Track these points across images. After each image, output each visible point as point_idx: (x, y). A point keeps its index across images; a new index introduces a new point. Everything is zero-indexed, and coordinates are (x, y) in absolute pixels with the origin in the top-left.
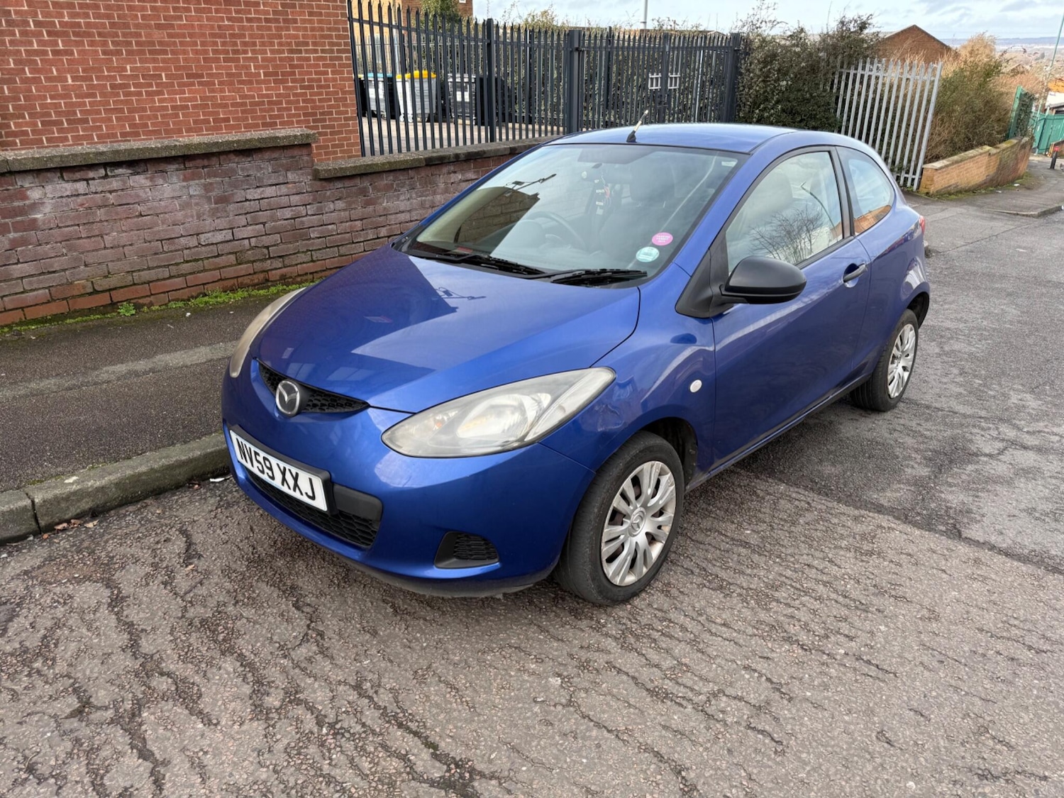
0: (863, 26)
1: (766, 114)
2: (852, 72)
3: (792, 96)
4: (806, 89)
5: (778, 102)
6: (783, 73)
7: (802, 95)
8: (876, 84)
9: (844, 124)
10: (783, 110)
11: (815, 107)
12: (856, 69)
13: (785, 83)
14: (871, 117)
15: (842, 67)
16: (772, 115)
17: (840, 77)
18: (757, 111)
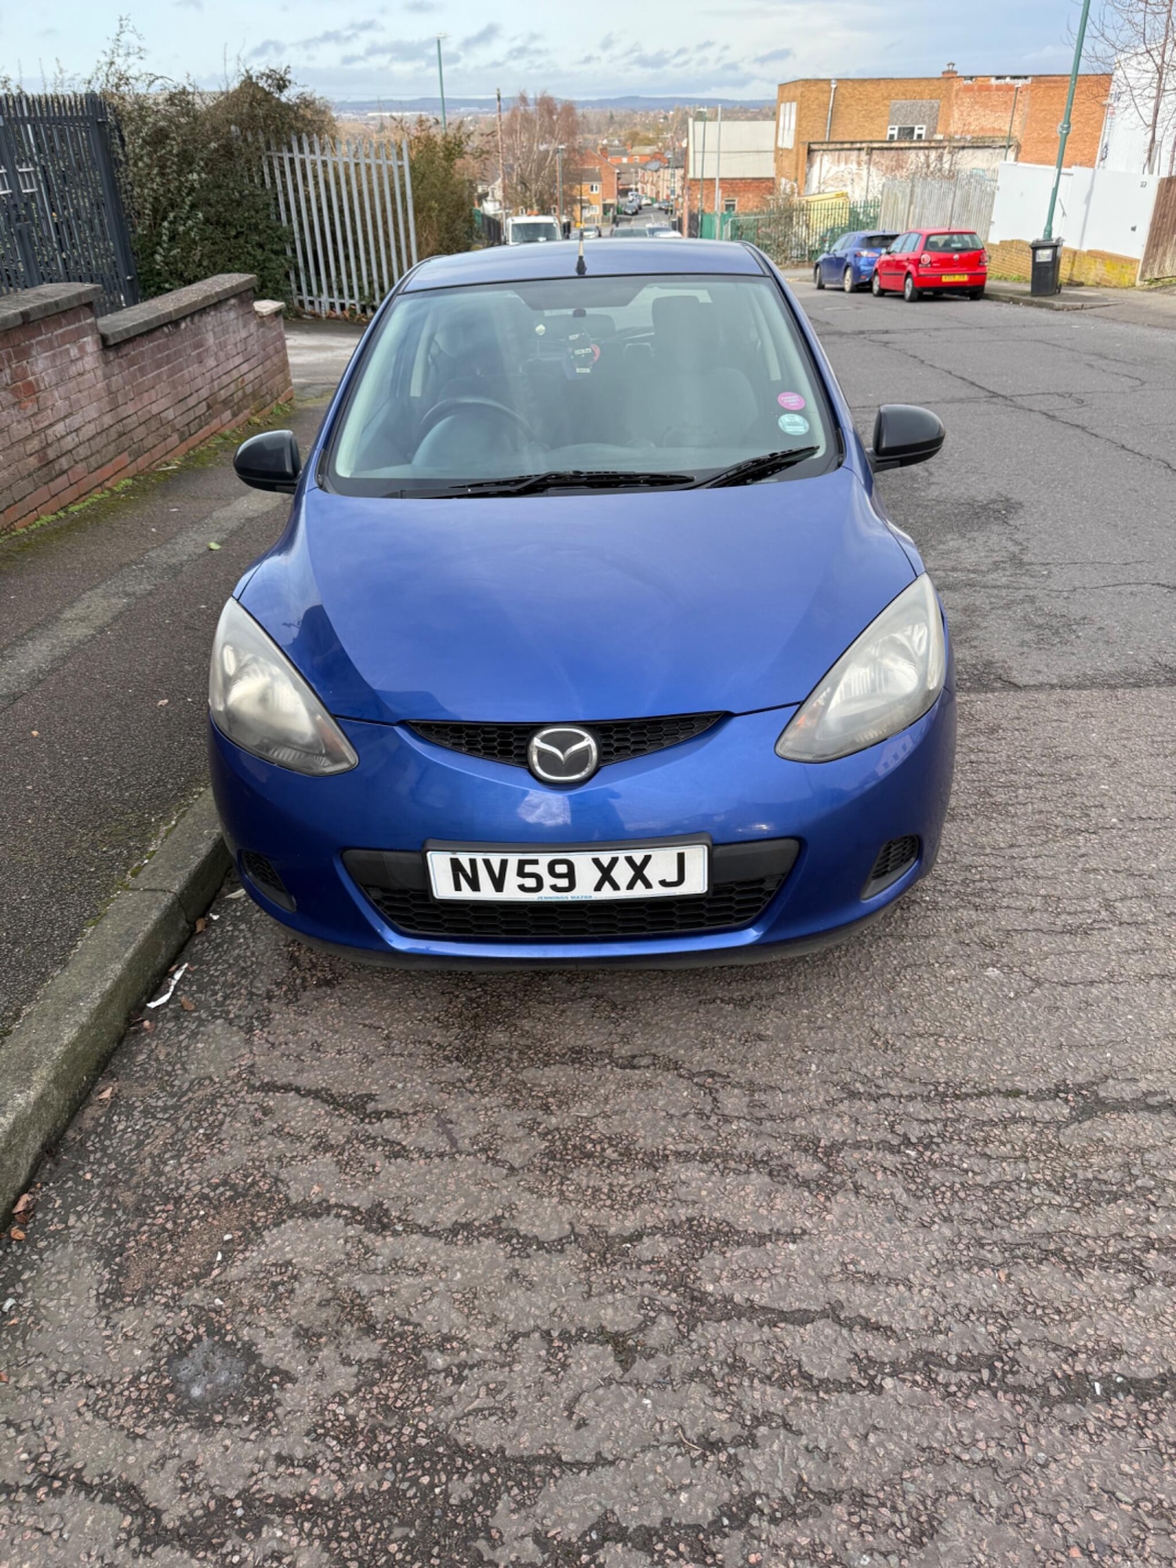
0: (282, 85)
1: (181, 229)
2: (286, 156)
3: (213, 197)
4: (232, 185)
5: (193, 206)
6: (186, 160)
7: (228, 195)
8: (325, 172)
9: (297, 236)
10: (207, 221)
11: (253, 213)
12: (290, 150)
13: (195, 176)
14: (332, 224)
15: (268, 149)
16: (191, 229)
17: (271, 165)
18: (166, 224)
